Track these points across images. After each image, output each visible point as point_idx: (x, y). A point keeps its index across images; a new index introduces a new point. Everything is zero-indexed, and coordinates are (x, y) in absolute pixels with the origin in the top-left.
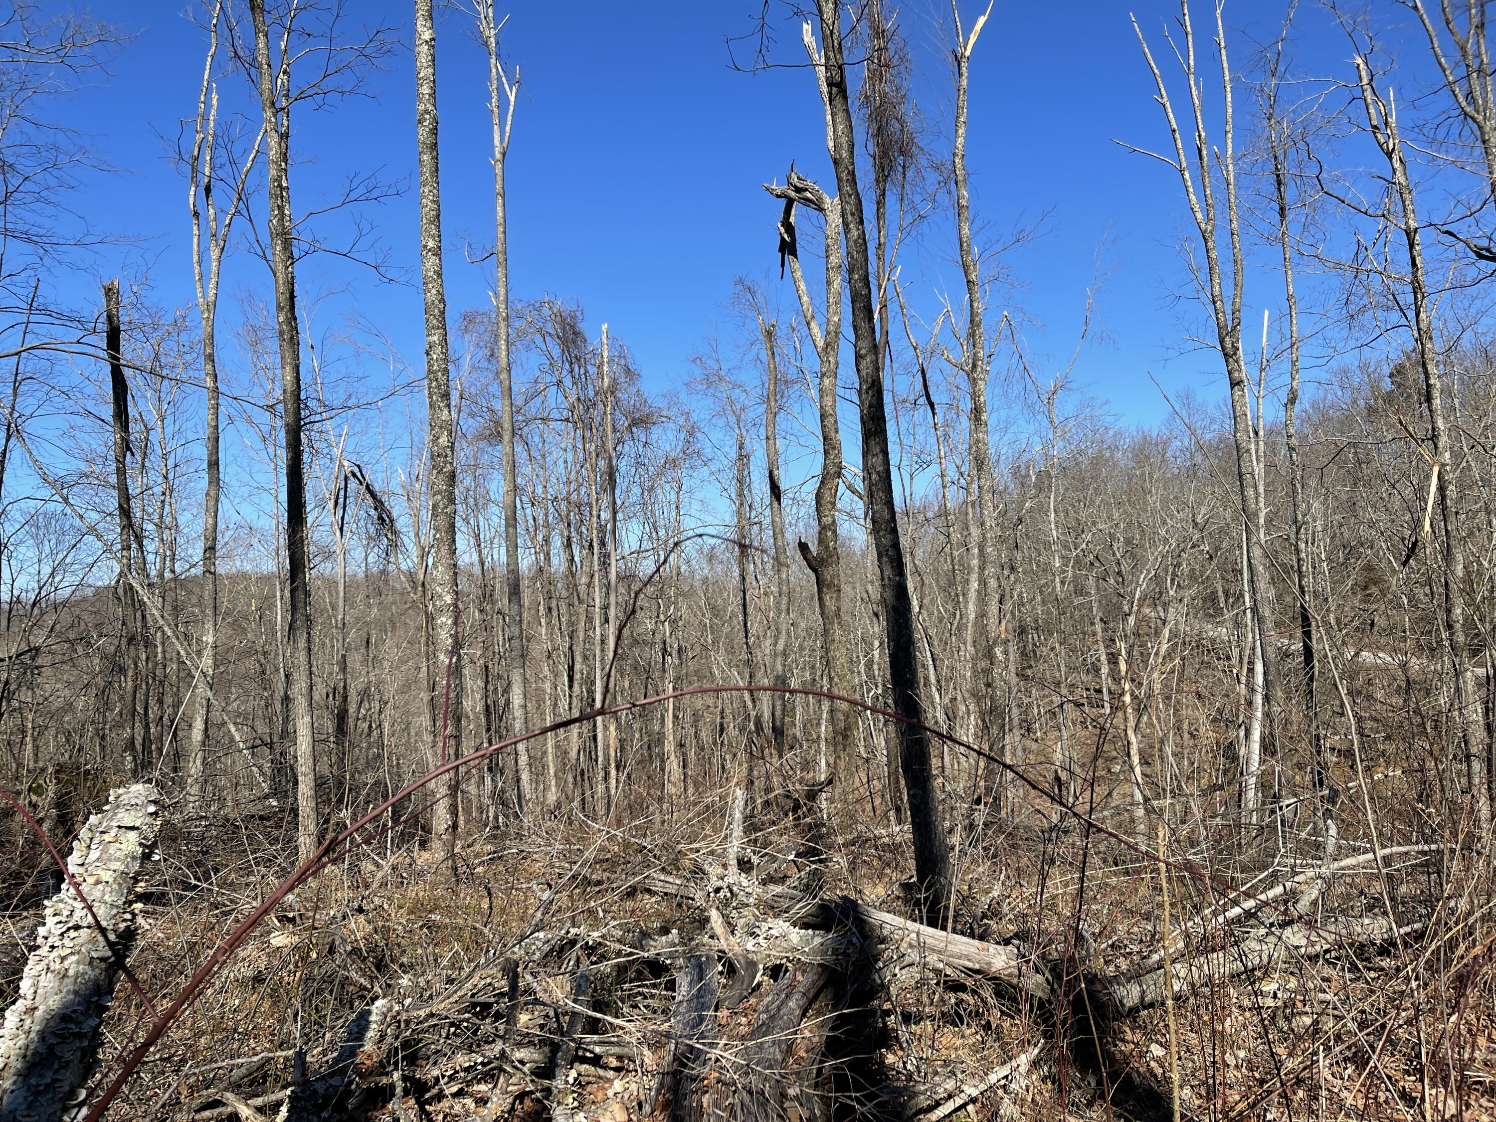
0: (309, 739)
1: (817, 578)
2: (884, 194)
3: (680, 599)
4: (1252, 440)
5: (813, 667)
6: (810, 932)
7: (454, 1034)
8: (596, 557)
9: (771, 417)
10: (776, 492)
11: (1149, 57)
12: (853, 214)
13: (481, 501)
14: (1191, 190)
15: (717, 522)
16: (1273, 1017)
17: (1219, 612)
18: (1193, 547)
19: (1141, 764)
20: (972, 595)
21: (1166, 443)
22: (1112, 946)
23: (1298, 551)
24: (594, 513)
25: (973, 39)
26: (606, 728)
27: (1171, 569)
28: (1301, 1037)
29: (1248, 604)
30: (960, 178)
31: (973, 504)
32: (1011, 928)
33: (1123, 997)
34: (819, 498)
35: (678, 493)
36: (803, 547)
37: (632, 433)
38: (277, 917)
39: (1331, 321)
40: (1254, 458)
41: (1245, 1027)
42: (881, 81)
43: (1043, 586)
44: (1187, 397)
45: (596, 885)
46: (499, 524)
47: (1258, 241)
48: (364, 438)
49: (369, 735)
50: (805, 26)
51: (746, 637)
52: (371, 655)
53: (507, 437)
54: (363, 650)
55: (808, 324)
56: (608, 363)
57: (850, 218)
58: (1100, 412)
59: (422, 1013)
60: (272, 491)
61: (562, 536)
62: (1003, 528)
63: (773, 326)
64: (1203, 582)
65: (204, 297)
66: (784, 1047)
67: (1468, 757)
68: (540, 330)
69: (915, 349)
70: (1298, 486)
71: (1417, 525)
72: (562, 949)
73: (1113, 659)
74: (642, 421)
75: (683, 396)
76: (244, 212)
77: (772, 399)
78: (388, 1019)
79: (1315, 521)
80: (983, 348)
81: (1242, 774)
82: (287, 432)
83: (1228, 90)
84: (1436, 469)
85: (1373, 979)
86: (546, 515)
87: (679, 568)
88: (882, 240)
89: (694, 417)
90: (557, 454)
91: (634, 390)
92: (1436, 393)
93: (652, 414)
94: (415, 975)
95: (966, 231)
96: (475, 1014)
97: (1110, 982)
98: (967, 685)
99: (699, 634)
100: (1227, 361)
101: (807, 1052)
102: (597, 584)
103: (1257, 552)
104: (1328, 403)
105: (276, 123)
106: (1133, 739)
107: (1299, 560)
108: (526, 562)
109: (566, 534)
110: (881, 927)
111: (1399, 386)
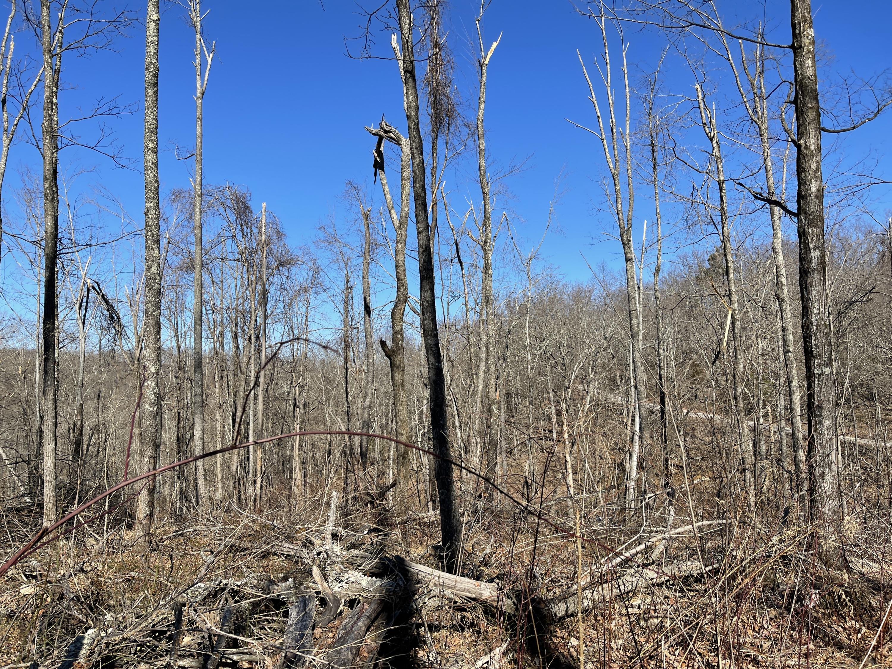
0: (53, 458)
1: (391, 362)
2: (436, 139)
3: (306, 373)
4: (637, 292)
5: (387, 416)
6: (374, 578)
7: (140, 651)
8: (253, 346)
9: (366, 265)
10: (368, 310)
11: (586, 75)
12: (417, 149)
13: (180, 309)
14: (607, 151)
15: (331, 327)
16: (638, 620)
17: (617, 387)
18: (604, 351)
19: (573, 474)
20: (481, 374)
21: (591, 292)
22: (552, 581)
23: (659, 355)
24: (253, 318)
25: (490, 55)
26: (255, 451)
27: (591, 362)
28: (653, 631)
29: (632, 384)
30: (481, 133)
31: (483, 323)
32: (495, 571)
33: (556, 611)
34: (393, 314)
35: (307, 308)
36: (383, 344)
37: (279, 270)
38: (25, 576)
39: (678, 229)
40: (637, 302)
41: (623, 626)
42: (437, 73)
43: (521, 370)
44: (603, 267)
45: (241, 551)
46: (191, 323)
47: (641, 181)
48: (102, 265)
49: (97, 456)
50: (393, 36)
51: (347, 397)
52: (101, 404)
53: (198, 269)
54: (96, 401)
55: (390, 211)
56: (265, 227)
57: (415, 151)
58: (555, 272)
59: (117, 638)
60: (36, 297)
61: (232, 332)
62: (500, 336)
63: (369, 211)
64: (609, 371)
66: (354, 651)
67: (744, 470)
68: (223, 204)
69: (452, 230)
70: (660, 318)
71: (720, 342)
72: (216, 594)
73: (559, 413)
74: (286, 263)
75: (312, 249)
76: (26, 117)
77: (367, 254)
78: (96, 642)
79: (668, 338)
80: (491, 232)
81: (627, 480)
82: (47, 259)
83: (628, 97)
84: (730, 312)
85: (692, 596)
86: (222, 318)
87: (306, 354)
88: (435, 165)
89: (319, 262)
90: (230, 281)
91: (282, 244)
92: (731, 271)
93: (293, 259)
94: (115, 613)
95: (483, 164)
96: (155, 638)
97: (549, 603)
98: (476, 427)
99: (317, 395)
100: (624, 247)
101: (368, 653)
102: (253, 362)
103: (637, 355)
104: (676, 274)
105: (51, 63)
106: (568, 459)
107: (659, 360)
108: (207, 347)
109: (234, 330)
110: (418, 574)
111: (713, 266)
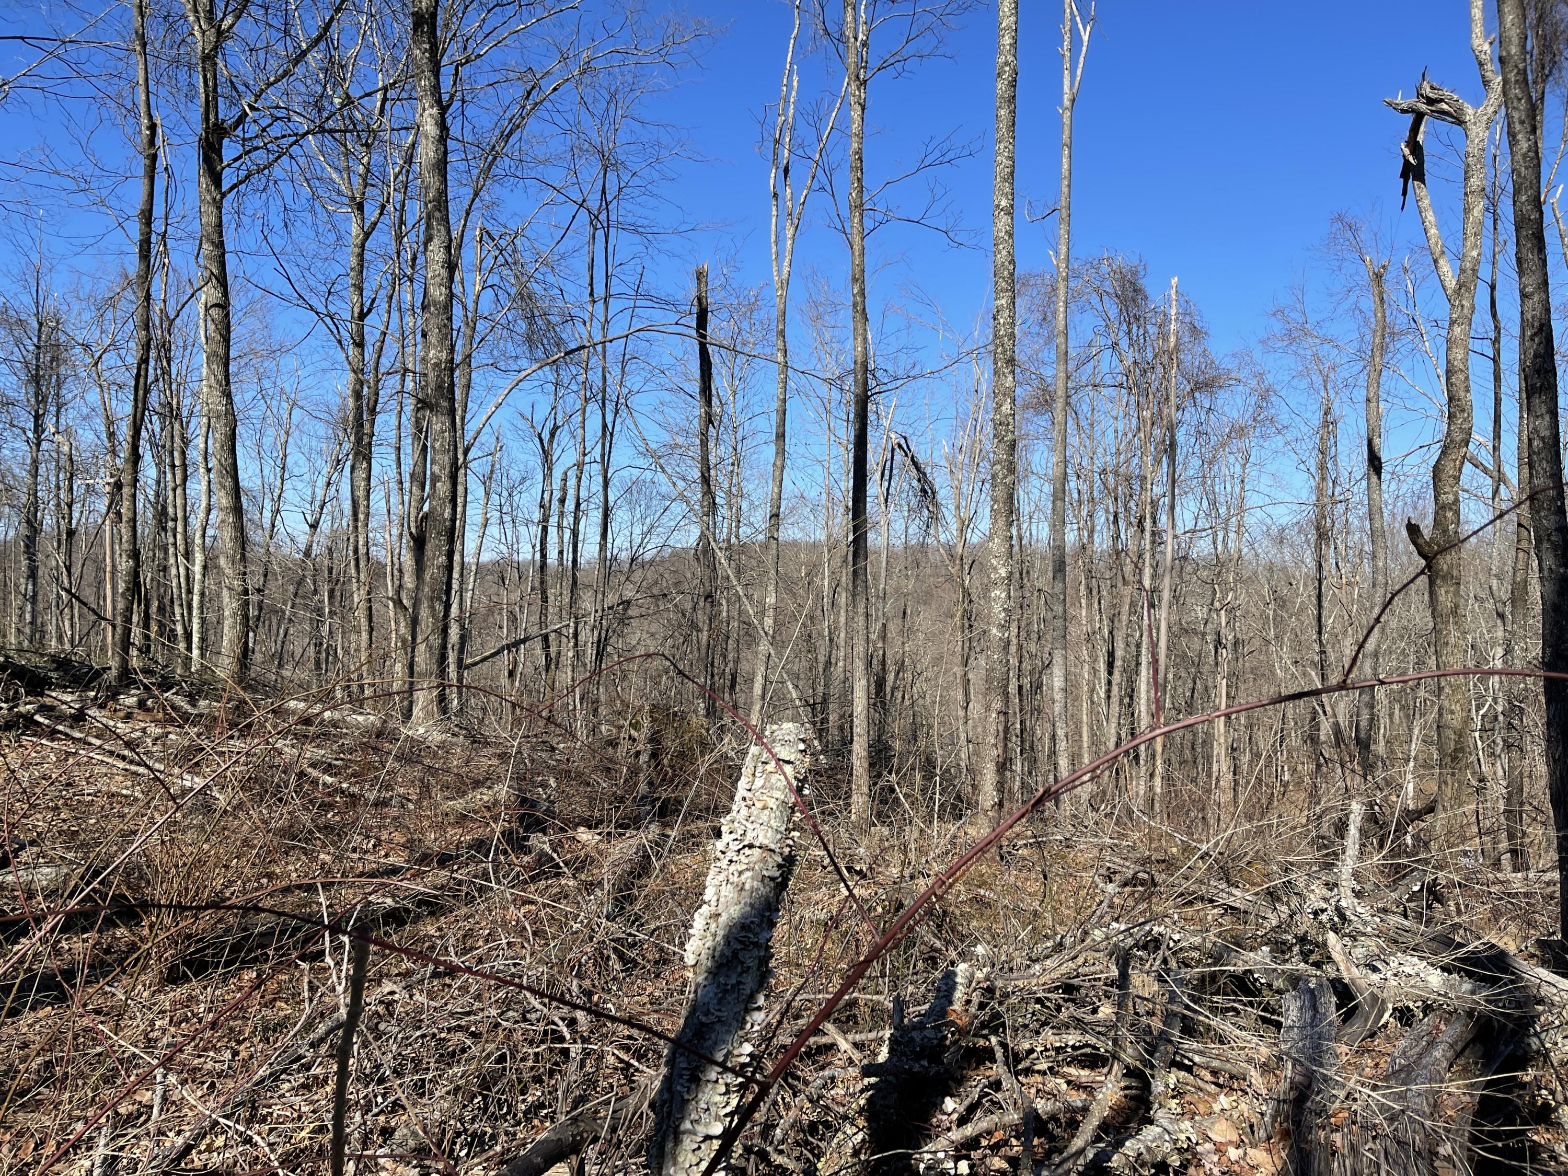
0: (865, 701)
1: (1429, 566)
3: (1240, 585)
6: (1455, 976)
8: (1145, 535)
9: (1374, 375)
10: (1375, 463)
15: (1292, 500)
24: (1145, 487)
34: (1437, 471)
35: (1244, 465)
36: (1413, 530)
51: (1320, 633)
52: (906, 626)
53: (1058, 405)
55: (1436, 261)
56: (1176, 321)
63: (1384, 267)
65: (779, 275)
66: (1431, 1099)
68: (1096, 290)
76: (828, 187)
77: (1374, 354)
78: (973, 984)
82: (856, 403)
86: (1092, 488)
89: (1270, 379)
90: (1106, 423)
93: (1219, 376)
99: (1260, 626)
101: (1456, 1110)
102: (1145, 564)
105: (860, 96)
109: (1112, 509)
